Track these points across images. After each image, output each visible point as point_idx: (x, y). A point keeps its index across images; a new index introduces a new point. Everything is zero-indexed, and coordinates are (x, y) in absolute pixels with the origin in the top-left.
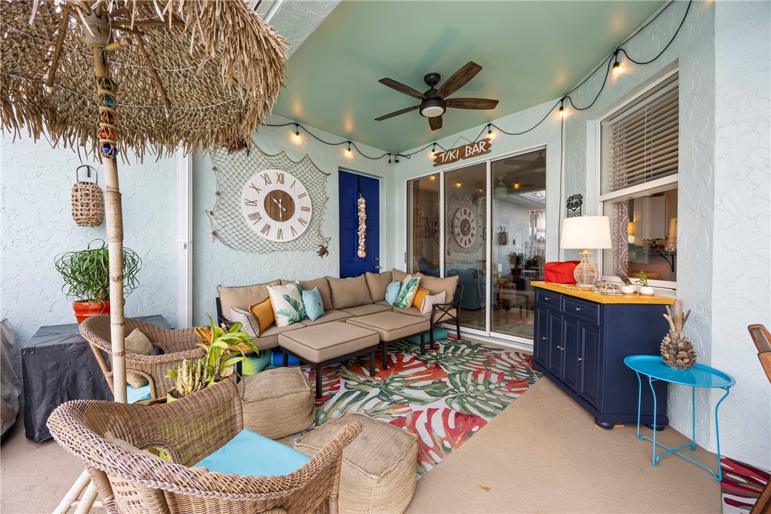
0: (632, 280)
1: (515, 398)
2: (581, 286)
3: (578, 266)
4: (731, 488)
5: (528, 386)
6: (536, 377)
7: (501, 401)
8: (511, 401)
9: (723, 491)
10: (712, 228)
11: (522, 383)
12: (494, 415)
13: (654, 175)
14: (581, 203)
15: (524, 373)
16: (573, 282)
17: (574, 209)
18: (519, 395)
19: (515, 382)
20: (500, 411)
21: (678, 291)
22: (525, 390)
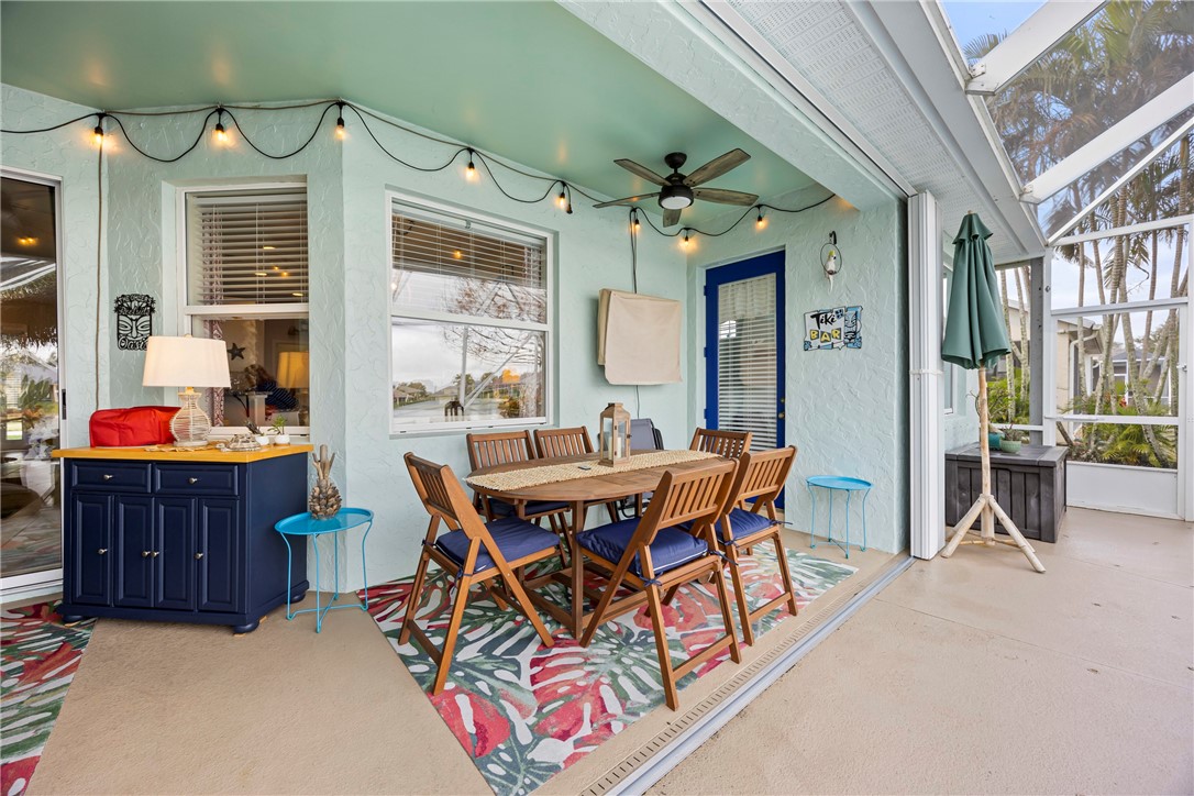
0: (262, 429)
1: (68, 685)
2: (181, 444)
3: (177, 415)
4: (375, 610)
5: (80, 653)
6: (82, 632)
7: (35, 708)
8: (64, 694)
9: (373, 616)
10: (344, 367)
11: (59, 656)
12: (42, 737)
13: (267, 296)
14: (152, 310)
15: (49, 638)
16: (170, 440)
17: (134, 317)
18: (72, 676)
19: (39, 662)
20: (52, 723)
21: (311, 436)
22: (80, 660)
